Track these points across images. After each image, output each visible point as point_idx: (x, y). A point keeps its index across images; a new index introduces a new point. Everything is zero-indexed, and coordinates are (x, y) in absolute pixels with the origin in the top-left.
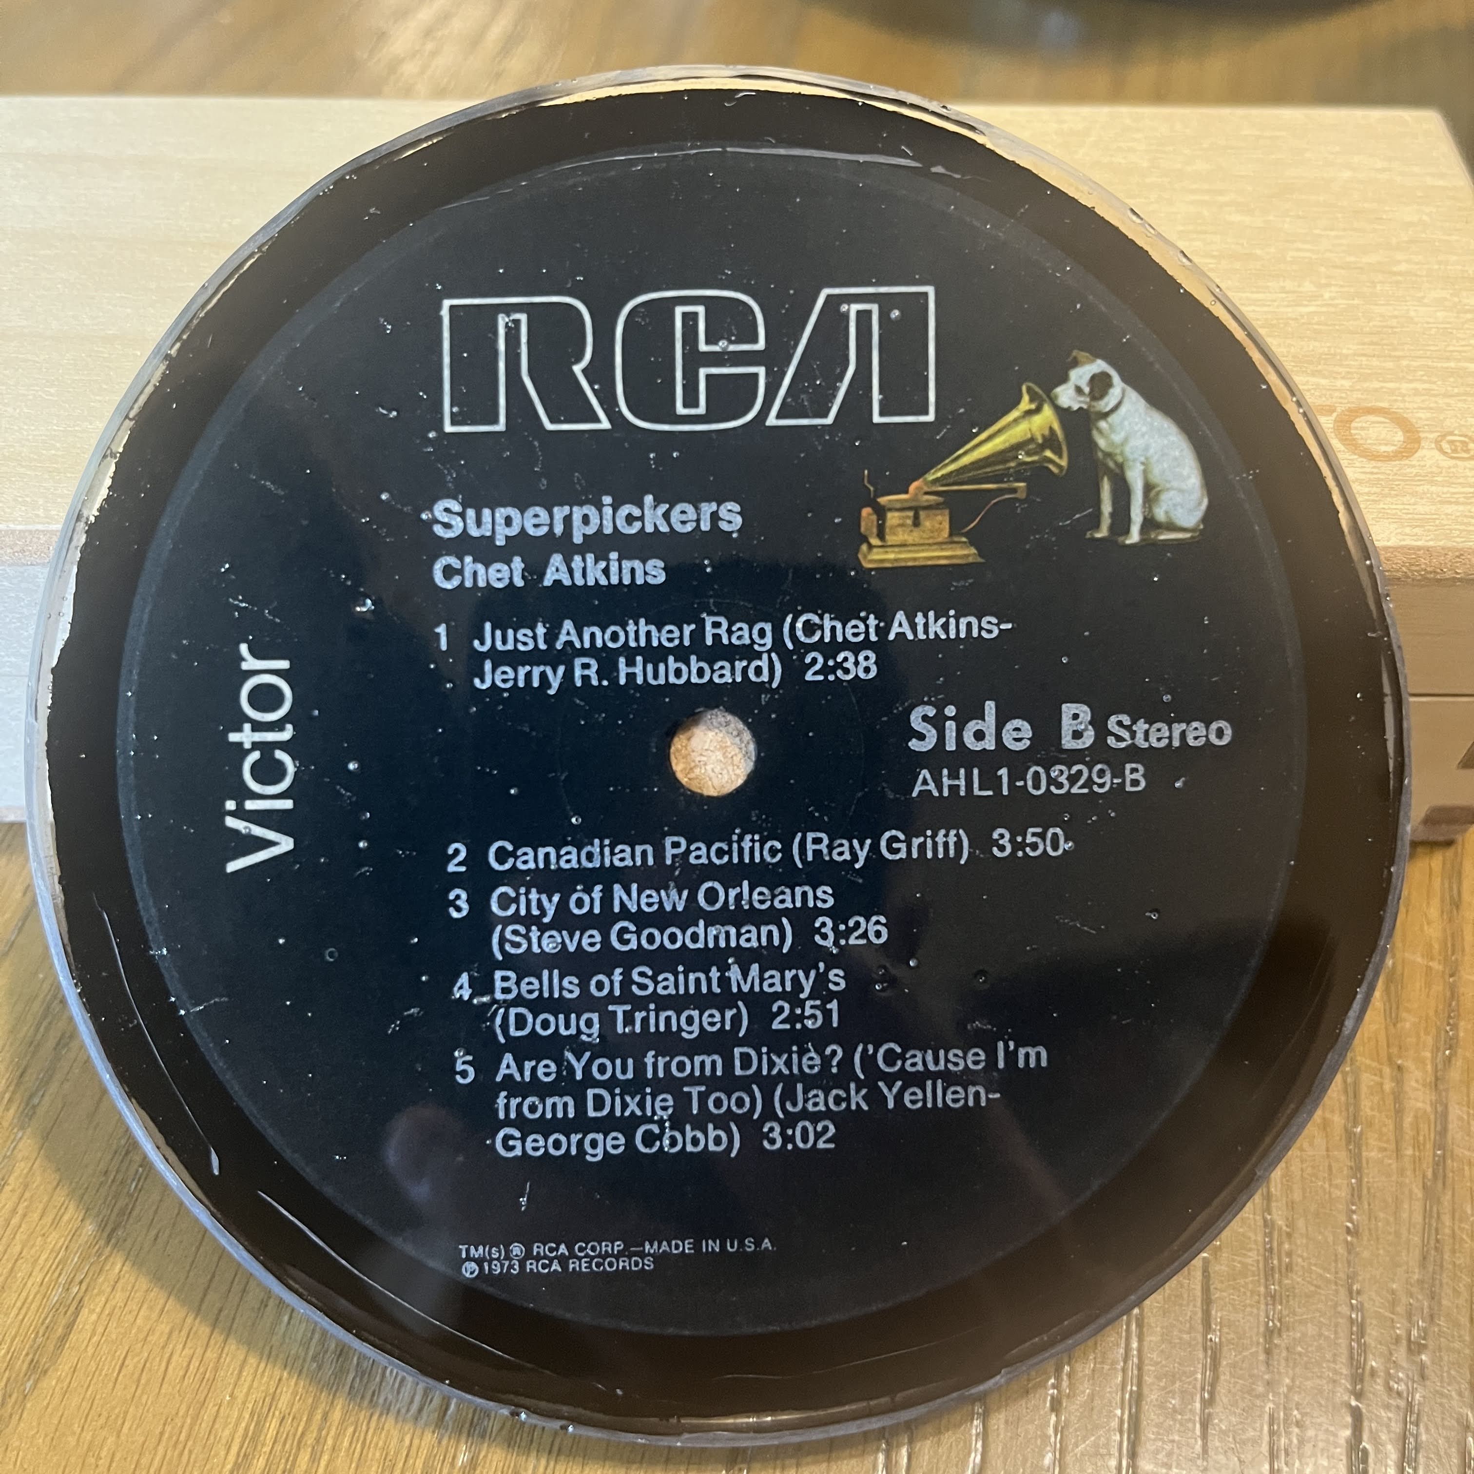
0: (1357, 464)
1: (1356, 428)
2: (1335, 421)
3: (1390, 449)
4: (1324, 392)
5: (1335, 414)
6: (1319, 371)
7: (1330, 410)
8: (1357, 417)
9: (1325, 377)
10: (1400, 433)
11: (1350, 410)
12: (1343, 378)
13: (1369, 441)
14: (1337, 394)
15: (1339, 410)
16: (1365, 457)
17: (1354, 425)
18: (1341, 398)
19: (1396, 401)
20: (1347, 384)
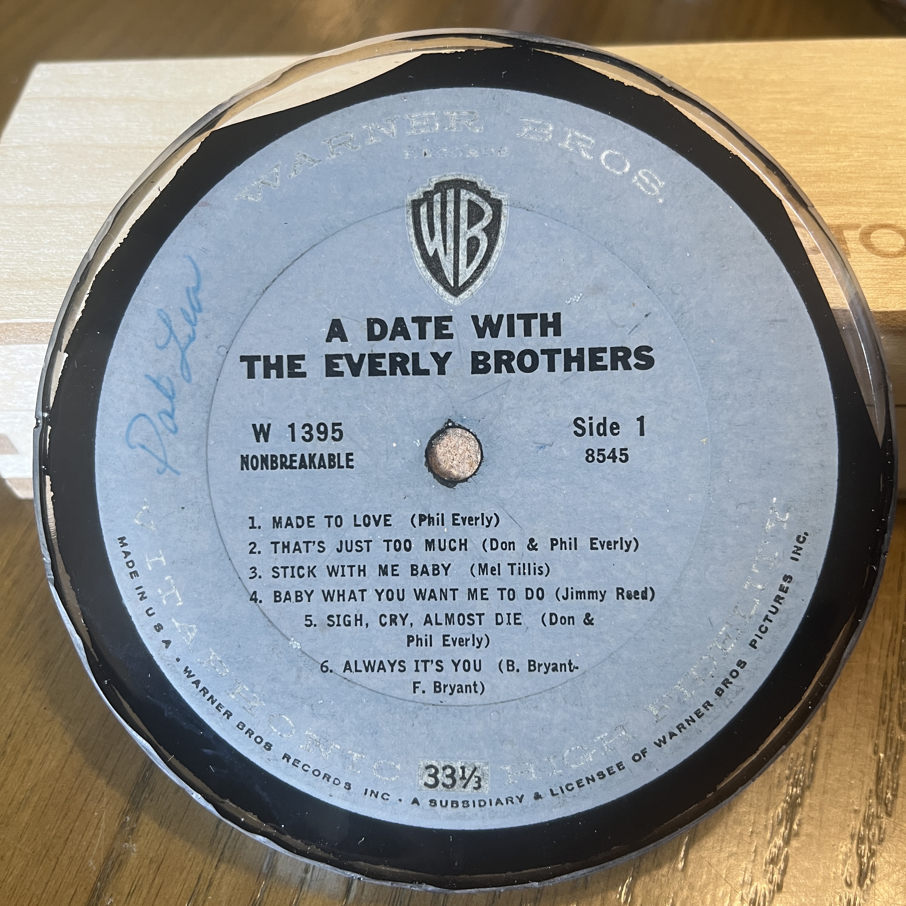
0: (875, 260)
1: (874, 237)
2: (861, 234)
3: (895, 250)
4: (853, 215)
5: (860, 229)
6: (850, 203)
7: (857, 227)
8: (875, 230)
9: (854, 206)
10: (903, 240)
11: (870, 227)
12: (866, 206)
13: (882, 246)
14: (862, 216)
15: (863, 226)
16: (880, 255)
17: (872, 235)
18: (864, 219)
19: (900, 219)
20: (868, 210)
